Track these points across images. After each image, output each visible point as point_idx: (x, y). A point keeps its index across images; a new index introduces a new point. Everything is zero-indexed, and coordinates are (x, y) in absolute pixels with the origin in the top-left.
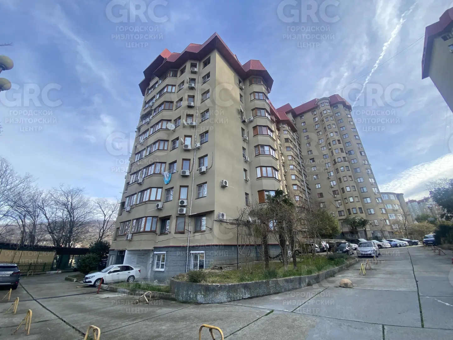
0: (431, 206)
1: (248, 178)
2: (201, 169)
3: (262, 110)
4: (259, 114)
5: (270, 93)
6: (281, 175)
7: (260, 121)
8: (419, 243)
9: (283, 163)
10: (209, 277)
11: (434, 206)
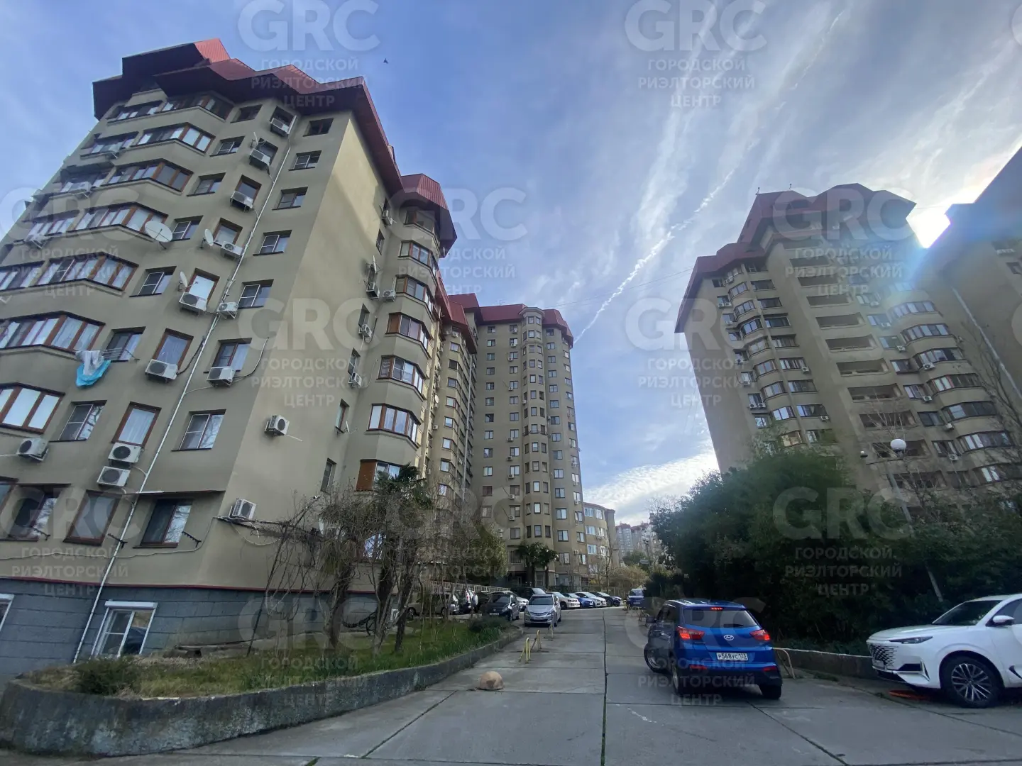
0: (647, 539)
1: (347, 424)
2: (219, 372)
3: (419, 286)
4: (410, 291)
5: (444, 257)
6: (423, 435)
7: (408, 307)
8: (622, 603)
9: (435, 409)
10: (151, 679)
11: (652, 539)
